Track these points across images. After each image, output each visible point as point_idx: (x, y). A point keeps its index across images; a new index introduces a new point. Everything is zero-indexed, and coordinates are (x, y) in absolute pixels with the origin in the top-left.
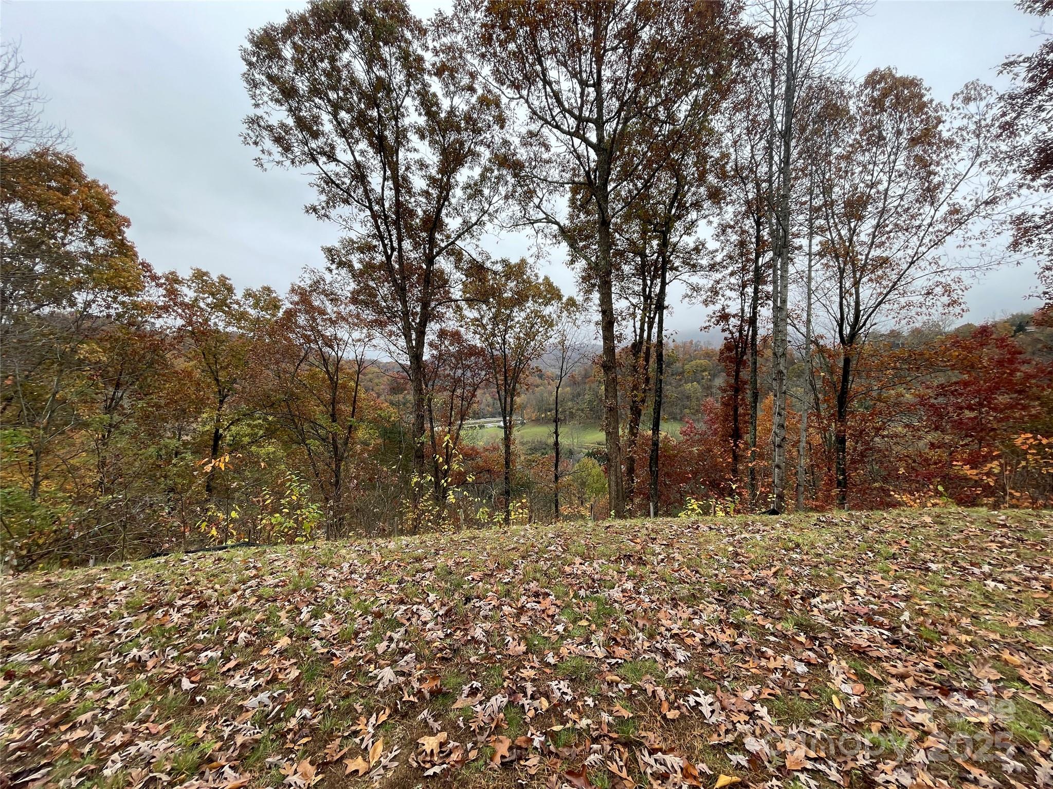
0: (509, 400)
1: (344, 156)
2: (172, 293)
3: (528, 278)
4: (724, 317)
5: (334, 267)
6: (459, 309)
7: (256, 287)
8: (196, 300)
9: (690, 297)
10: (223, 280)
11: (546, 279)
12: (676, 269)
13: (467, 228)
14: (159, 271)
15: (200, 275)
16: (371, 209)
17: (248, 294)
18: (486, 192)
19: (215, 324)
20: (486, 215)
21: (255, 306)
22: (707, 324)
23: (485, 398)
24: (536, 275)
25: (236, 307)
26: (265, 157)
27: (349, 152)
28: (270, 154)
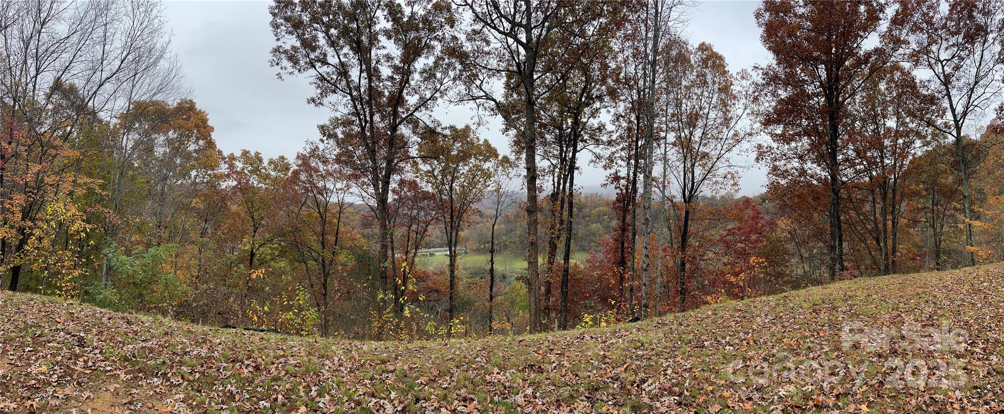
0: (454, 234)
1: (333, 60)
2: (231, 166)
3: (471, 140)
4: (616, 178)
5: (325, 138)
6: (415, 164)
7: (275, 157)
8: (243, 169)
9: (595, 162)
10: (257, 154)
11: (486, 141)
12: (585, 141)
13: (423, 103)
14: (226, 154)
15: (245, 153)
16: (351, 94)
17: (271, 162)
18: (439, 75)
19: (253, 183)
20: (438, 93)
21: (275, 169)
22: (606, 182)
23: (436, 232)
24: (478, 138)
25: (264, 171)
26: (283, 72)
27: (336, 56)
28: (286, 69)
